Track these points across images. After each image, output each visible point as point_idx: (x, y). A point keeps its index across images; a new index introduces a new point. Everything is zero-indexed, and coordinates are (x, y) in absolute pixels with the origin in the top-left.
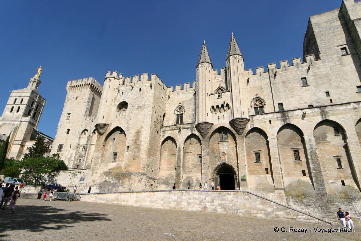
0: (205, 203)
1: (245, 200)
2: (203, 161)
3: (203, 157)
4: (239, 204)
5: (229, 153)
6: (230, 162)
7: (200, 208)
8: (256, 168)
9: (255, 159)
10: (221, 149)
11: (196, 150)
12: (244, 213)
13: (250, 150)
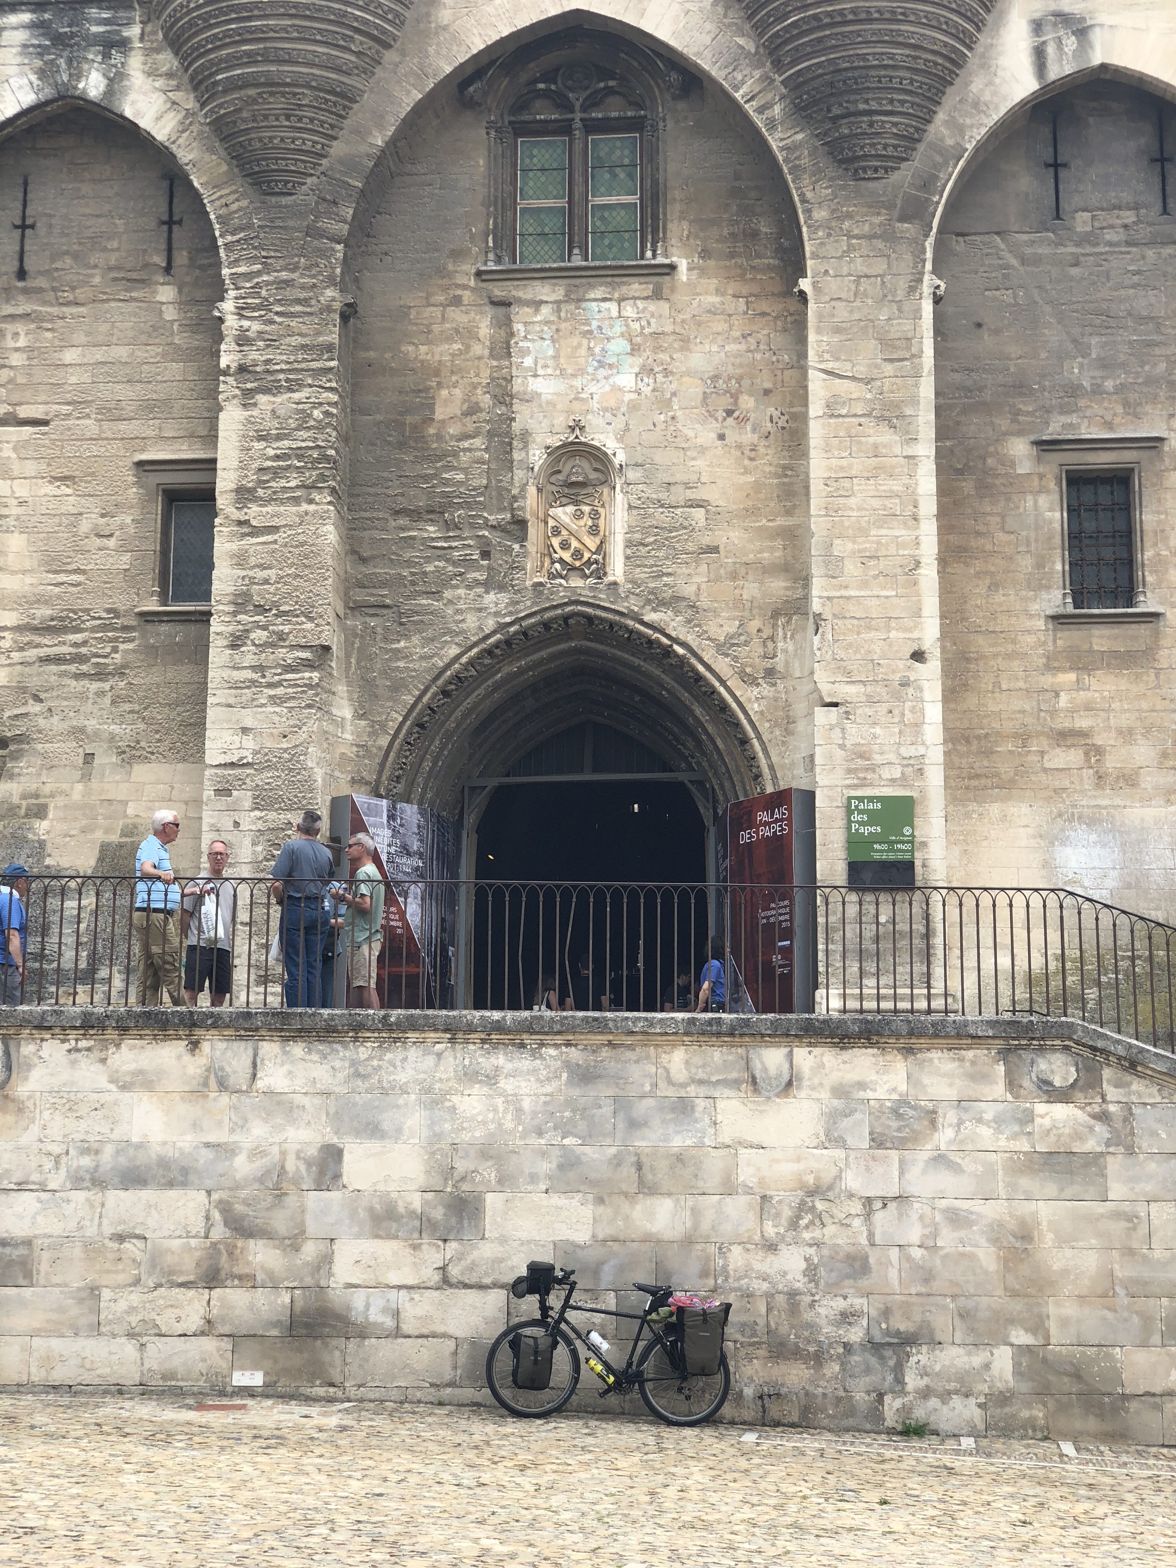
0: (310, 1250)
1: (1025, 1182)
2: (240, 559)
3: (244, 495)
4: (929, 1246)
5: (659, 457)
6: (673, 602)
7: (208, 1344)
8: (1064, 700)
9: (1058, 566)
10: (536, 385)
11: (125, 393)
12: (1003, 1398)
13: (1003, 423)
